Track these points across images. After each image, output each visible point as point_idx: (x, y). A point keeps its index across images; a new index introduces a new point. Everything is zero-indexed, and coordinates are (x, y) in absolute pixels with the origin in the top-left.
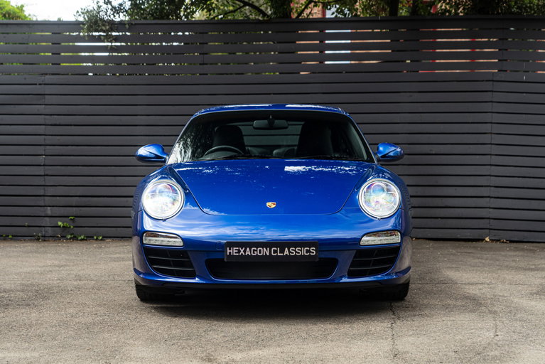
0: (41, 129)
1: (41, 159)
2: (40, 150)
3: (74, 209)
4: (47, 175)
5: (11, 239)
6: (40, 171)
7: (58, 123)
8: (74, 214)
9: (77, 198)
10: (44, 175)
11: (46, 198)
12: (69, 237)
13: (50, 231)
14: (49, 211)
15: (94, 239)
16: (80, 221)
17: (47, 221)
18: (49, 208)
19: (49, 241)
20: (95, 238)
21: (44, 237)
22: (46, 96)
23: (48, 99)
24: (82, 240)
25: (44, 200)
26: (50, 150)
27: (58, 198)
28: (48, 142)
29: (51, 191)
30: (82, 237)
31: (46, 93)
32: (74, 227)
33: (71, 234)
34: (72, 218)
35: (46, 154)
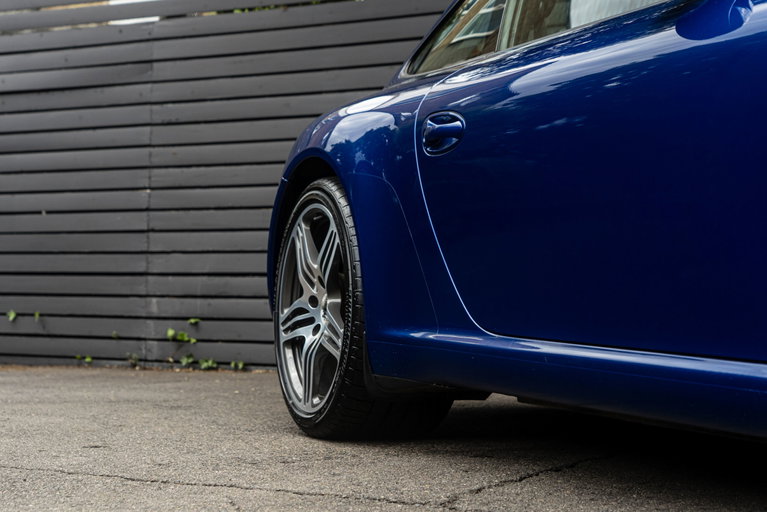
0: (143, 134)
1: (142, 198)
2: (141, 178)
3: (199, 301)
4: (153, 231)
5: (90, 364)
6: (138, 221)
7: (173, 120)
8: (199, 313)
9: (205, 278)
10: (148, 231)
11: (150, 278)
12: (184, 361)
13: (154, 349)
14: (155, 306)
15: (230, 369)
16: (210, 329)
17: (150, 328)
18: (154, 300)
19: (151, 369)
20: (233, 365)
21: (146, 360)
22: (155, 65)
23: (161, 70)
24: (209, 369)
25: (147, 282)
26: (161, 176)
27: (170, 278)
28: (156, 161)
29: (159, 264)
30: (210, 363)
31: (155, 57)
32: (198, 341)
33: (189, 356)
34: (193, 321)
35: (153, 185)
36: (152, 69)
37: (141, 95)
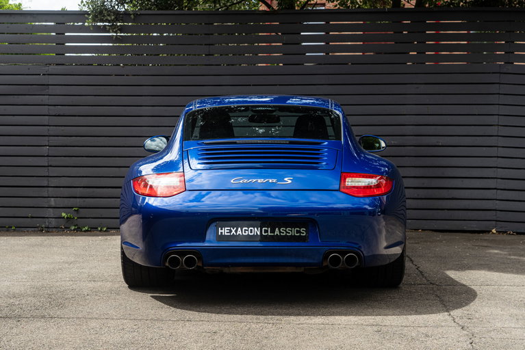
0: (45, 120)
1: (45, 150)
2: (44, 141)
3: (78, 200)
4: (51, 166)
5: (14, 230)
6: (44, 161)
7: (61, 114)
8: (78, 205)
9: (81, 189)
10: (48, 166)
11: (50, 189)
12: (73, 228)
13: (54, 222)
14: (52, 202)
15: (98, 231)
16: (83, 212)
17: (51, 212)
18: (52, 199)
19: (52, 232)
20: (99, 229)
21: (48, 228)
22: (50, 87)
23: (52, 90)
24: (86, 231)
25: (48, 191)
26: (54, 141)
27: (62, 189)
28: (52, 133)
29: (54, 182)
30: (86, 228)
31: (49, 83)
32: (78, 218)
33: (75, 226)
34: (76, 209)
35: (50, 144)
36: (48, 89)
37: (42, 101)
